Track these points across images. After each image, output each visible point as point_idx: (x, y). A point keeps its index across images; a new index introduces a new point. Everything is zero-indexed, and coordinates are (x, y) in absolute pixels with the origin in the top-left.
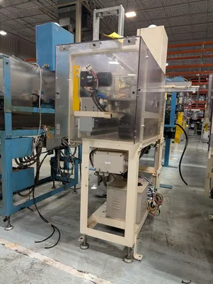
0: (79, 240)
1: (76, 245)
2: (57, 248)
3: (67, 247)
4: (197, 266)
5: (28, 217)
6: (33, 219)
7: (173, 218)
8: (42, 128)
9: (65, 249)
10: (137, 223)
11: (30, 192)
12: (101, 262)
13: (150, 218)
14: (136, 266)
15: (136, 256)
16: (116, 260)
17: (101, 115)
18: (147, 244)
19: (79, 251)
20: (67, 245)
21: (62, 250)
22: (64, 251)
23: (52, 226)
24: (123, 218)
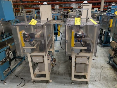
0: (32, 81)
1: (31, 83)
2: (25, 86)
3: (29, 84)
4: (66, 79)
5: (10, 77)
6: (12, 77)
7: (60, 64)
8: (8, 45)
9: (28, 85)
10: (49, 72)
11: (9, 69)
12: (40, 86)
13: (53, 66)
14: (50, 84)
15: (50, 81)
16: (45, 84)
17: (33, 48)
18: (53, 76)
19: (33, 84)
20: (28, 83)
21: (27, 86)
22: (28, 86)
23: (21, 78)
24: (45, 71)
